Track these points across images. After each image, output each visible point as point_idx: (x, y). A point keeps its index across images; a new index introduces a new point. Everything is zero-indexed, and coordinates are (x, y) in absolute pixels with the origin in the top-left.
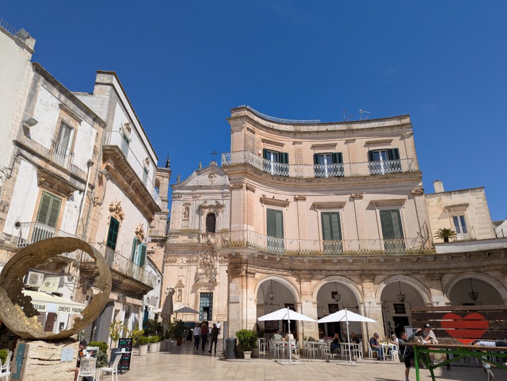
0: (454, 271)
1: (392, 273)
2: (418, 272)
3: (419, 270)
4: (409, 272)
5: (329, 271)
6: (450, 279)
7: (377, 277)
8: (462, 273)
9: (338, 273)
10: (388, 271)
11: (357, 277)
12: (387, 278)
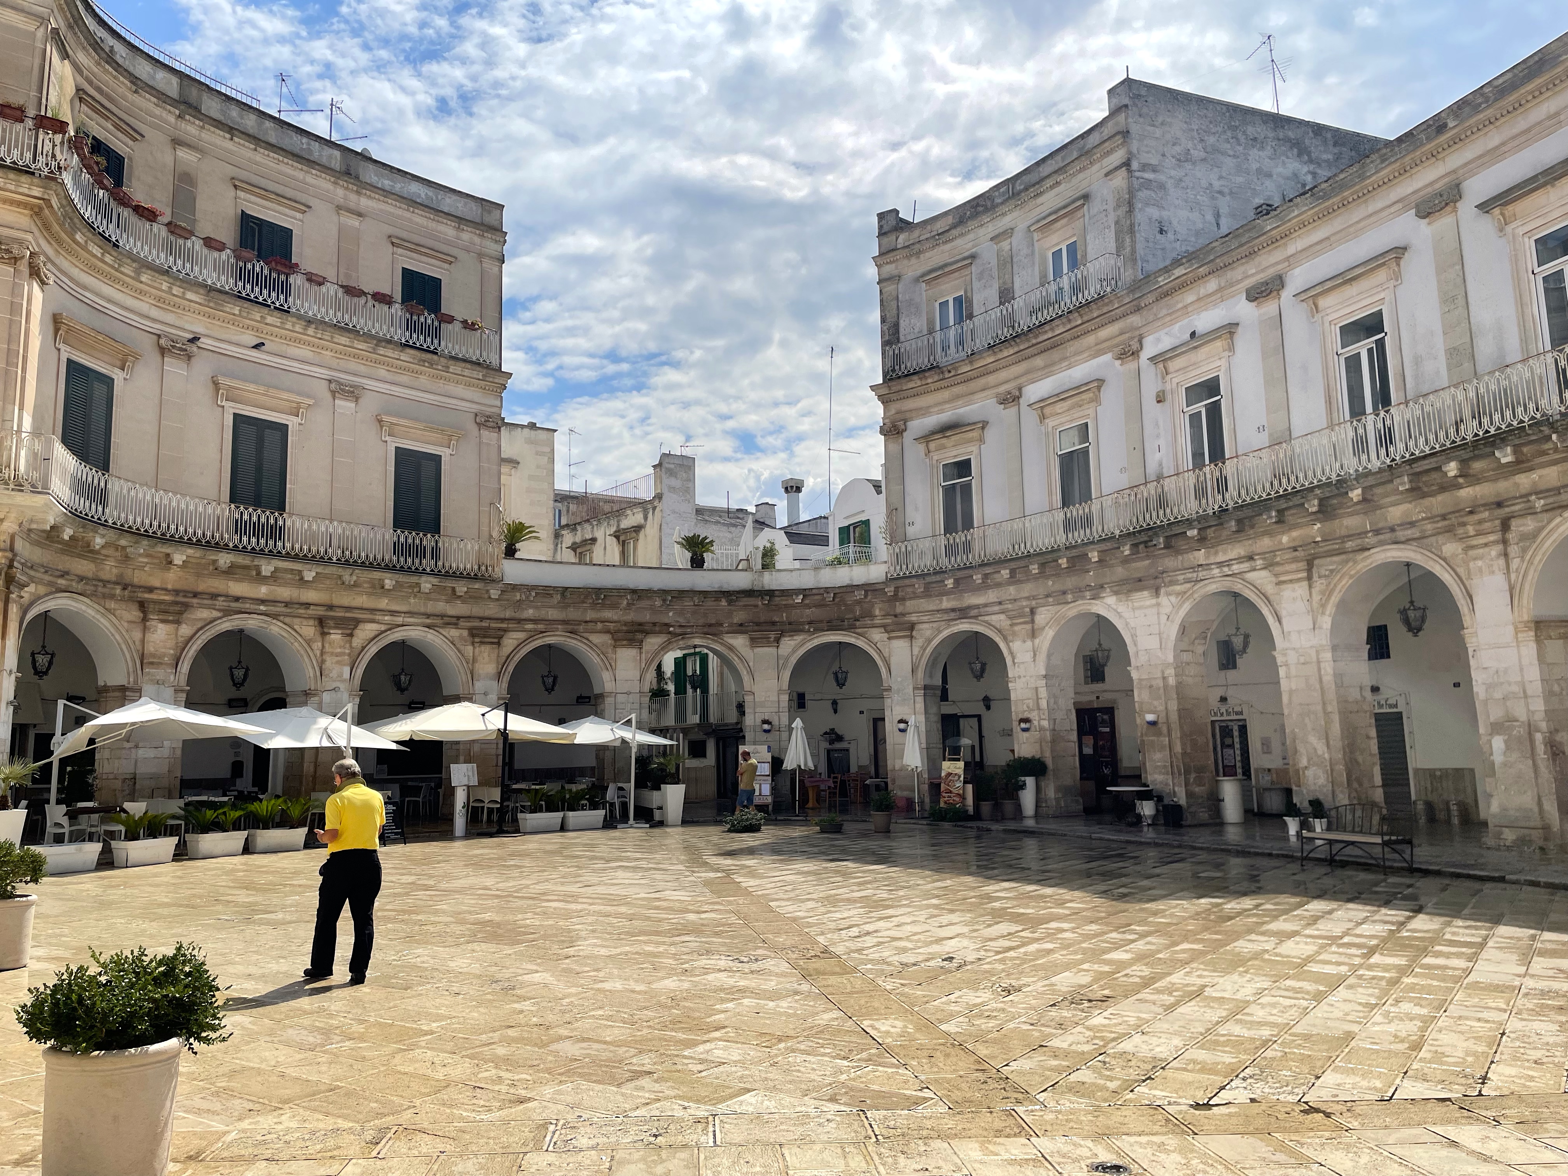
0: (530, 626)
1: (399, 620)
2: (454, 621)
3: (458, 618)
4: (438, 621)
5: (237, 599)
6: (516, 643)
7: (361, 626)
8: (542, 632)
9: (262, 608)
10: (393, 613)
11: (311, 622)
12: (386, 631)
